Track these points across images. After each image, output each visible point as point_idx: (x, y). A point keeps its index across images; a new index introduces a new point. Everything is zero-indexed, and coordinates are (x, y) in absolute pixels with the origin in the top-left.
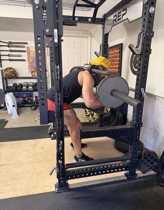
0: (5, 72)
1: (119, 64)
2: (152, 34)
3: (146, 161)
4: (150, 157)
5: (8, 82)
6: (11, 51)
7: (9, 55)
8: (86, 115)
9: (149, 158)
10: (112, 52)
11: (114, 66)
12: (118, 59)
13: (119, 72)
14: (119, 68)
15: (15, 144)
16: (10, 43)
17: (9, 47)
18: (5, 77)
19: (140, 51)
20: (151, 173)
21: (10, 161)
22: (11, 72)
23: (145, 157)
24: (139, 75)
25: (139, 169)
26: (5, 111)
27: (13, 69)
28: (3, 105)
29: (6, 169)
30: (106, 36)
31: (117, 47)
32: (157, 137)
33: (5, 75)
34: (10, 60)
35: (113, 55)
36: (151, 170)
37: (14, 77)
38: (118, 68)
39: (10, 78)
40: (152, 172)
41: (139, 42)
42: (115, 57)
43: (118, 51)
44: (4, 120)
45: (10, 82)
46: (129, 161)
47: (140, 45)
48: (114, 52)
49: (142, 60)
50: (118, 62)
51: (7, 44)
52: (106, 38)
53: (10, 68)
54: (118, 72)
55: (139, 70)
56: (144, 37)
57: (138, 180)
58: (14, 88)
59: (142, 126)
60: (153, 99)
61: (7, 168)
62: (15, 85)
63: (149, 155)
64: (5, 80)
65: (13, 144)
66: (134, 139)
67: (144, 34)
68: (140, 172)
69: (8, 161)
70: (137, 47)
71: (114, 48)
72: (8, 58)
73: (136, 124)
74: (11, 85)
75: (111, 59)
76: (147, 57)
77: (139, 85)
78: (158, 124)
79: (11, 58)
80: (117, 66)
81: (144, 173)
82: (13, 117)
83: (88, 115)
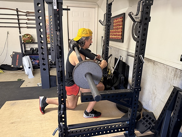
0: (23, 38)
1: (122, 32)
2: (151, 2)
3: (144, 121)
4: (149, 117)
5: (26, 47)
6: (29, 19)
7: (27, 23)
9: (147, 118)
10: (116, 21)
11: (117, 33)
12: (121, 27)
14: (122, 35)
15: (27, 102)
16: (28, 12)
17: (27, 16)
18: (23, 43)
19: (140, 19)
20: (148, 133)
21: (21, 118)
22: (28, 38)
23: (144, 117)
24: (138, 42)
25: (138, 130)
26: (23, 72)
27: (30, 35)
28: (21, 67)
29: (16, 127)
30: (110, 6)
31: (120, 16)
32: (155, 99)
33: (23, 40)
34: (28, 27)
35: (117, 24)
36: (149, 130)
37: (31, 42)
39: (28, 43)
40: (150, 133)
41: (138, 10)
42: (118, 25)
43: (121, 20)
44: (21, 80)
45: (28, 47)
46: (129, 122)
47: (139, 12)
48: (117, 21)
49: (141, 27)
50: (121, 30)
51: (25, 14)
52: (109, 8)
53: (28, 35)
54: (121, 39)
55: (139, 37)
56: (144, 5)
58: (31, 52)
59: (140, 90)
60: (152, 64)
61: (17, 125)
62: (32, 49)
63: (147, 116)
64: (23, 45)
65: (25, 103)
66: (133, 103)
67: (143, 2)
68: (138, 132)
69: (18, 119)
70: (137, 15)
71: (117, 17)
72: (26, 25)
73: (135, 89)
74: (29, 49)
75: (115, 27)
76: (146, 25)
77: (138, 51)
78: (156, 87)
79: (29, 26)
80: (120, 34)
81: (142, 133)
82: (29, 77)
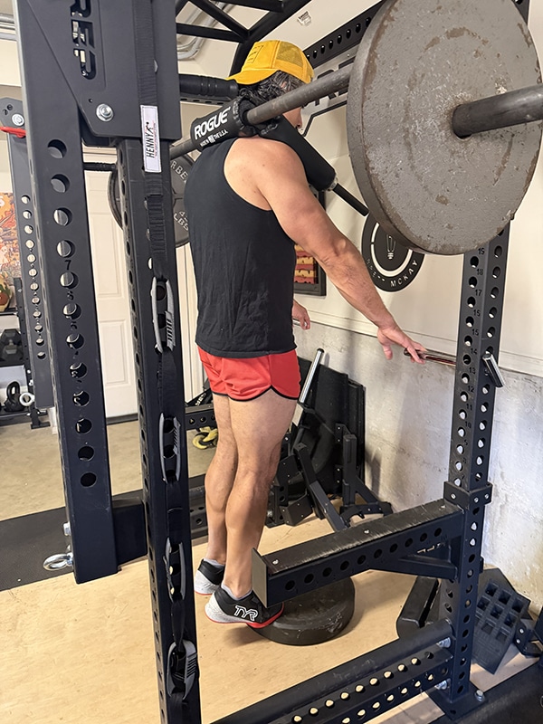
3: (485, 616)
4: (497, 595)
8: (201, 443)
9: (494, 601)
13: (316, 280)
20: (514, 665)
24: (471, 301)
36: (513, 649)
38: (312, 267)
40: (518, 661)
46: (448, 640)
54: (312, 282)
55: (473, 281)
57: (484, 710)
63: (491, 591)
66: (463, 556)
73: (474, 496)
77: (477, 341)
81: (492, 668)
83: (211, 441)
